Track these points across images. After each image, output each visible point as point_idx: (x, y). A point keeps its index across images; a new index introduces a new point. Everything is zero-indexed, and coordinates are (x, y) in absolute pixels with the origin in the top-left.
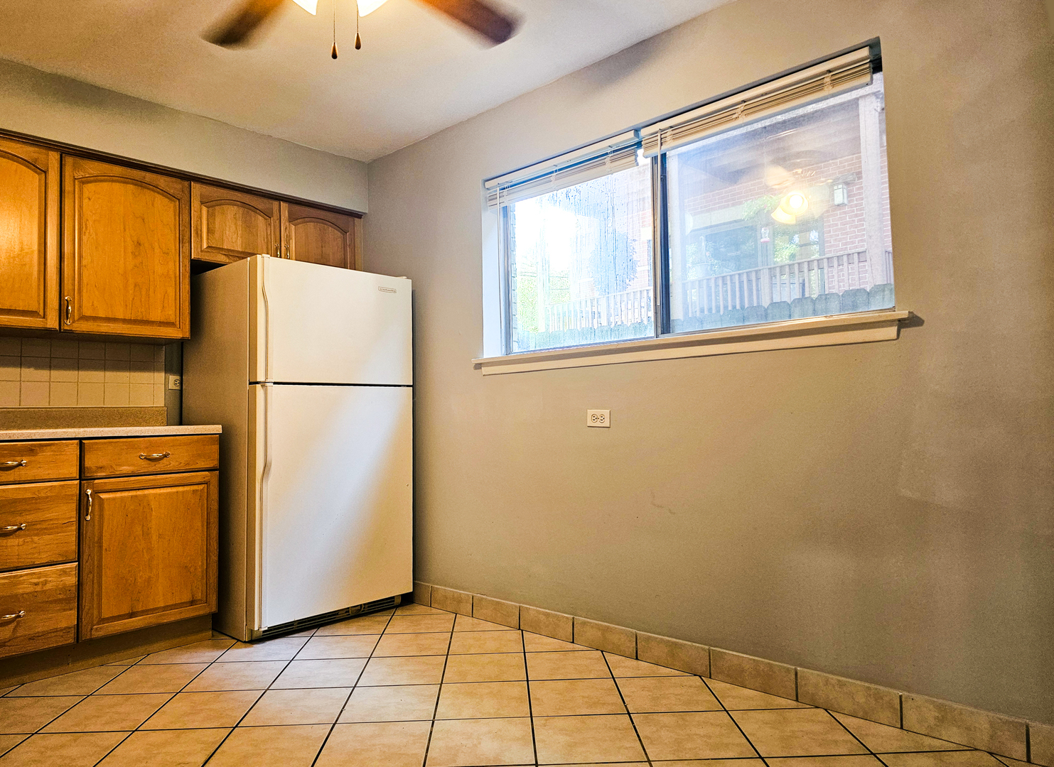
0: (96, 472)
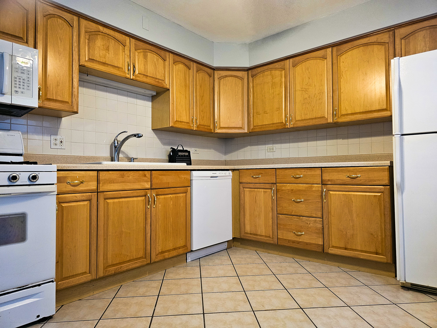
0: (327, 182)
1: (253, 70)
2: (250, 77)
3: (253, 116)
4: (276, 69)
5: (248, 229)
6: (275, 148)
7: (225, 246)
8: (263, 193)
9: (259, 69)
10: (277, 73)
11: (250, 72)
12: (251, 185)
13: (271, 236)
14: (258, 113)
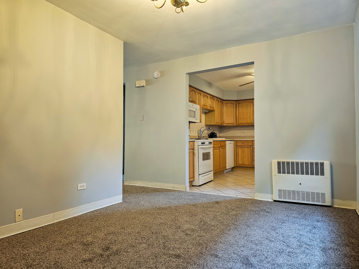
1: (238, 101)
2: (237, 104)
3: (238, 119)
4: (249, 102)
5: (240, 162)
6: (245, 132)
7: (230, 170)
8: (247, 149)
9: (241, 101)
10: (250, 104)
11: (237, 101)
12: (242, 147)
13: (250, 165)
14: (241, 118)
